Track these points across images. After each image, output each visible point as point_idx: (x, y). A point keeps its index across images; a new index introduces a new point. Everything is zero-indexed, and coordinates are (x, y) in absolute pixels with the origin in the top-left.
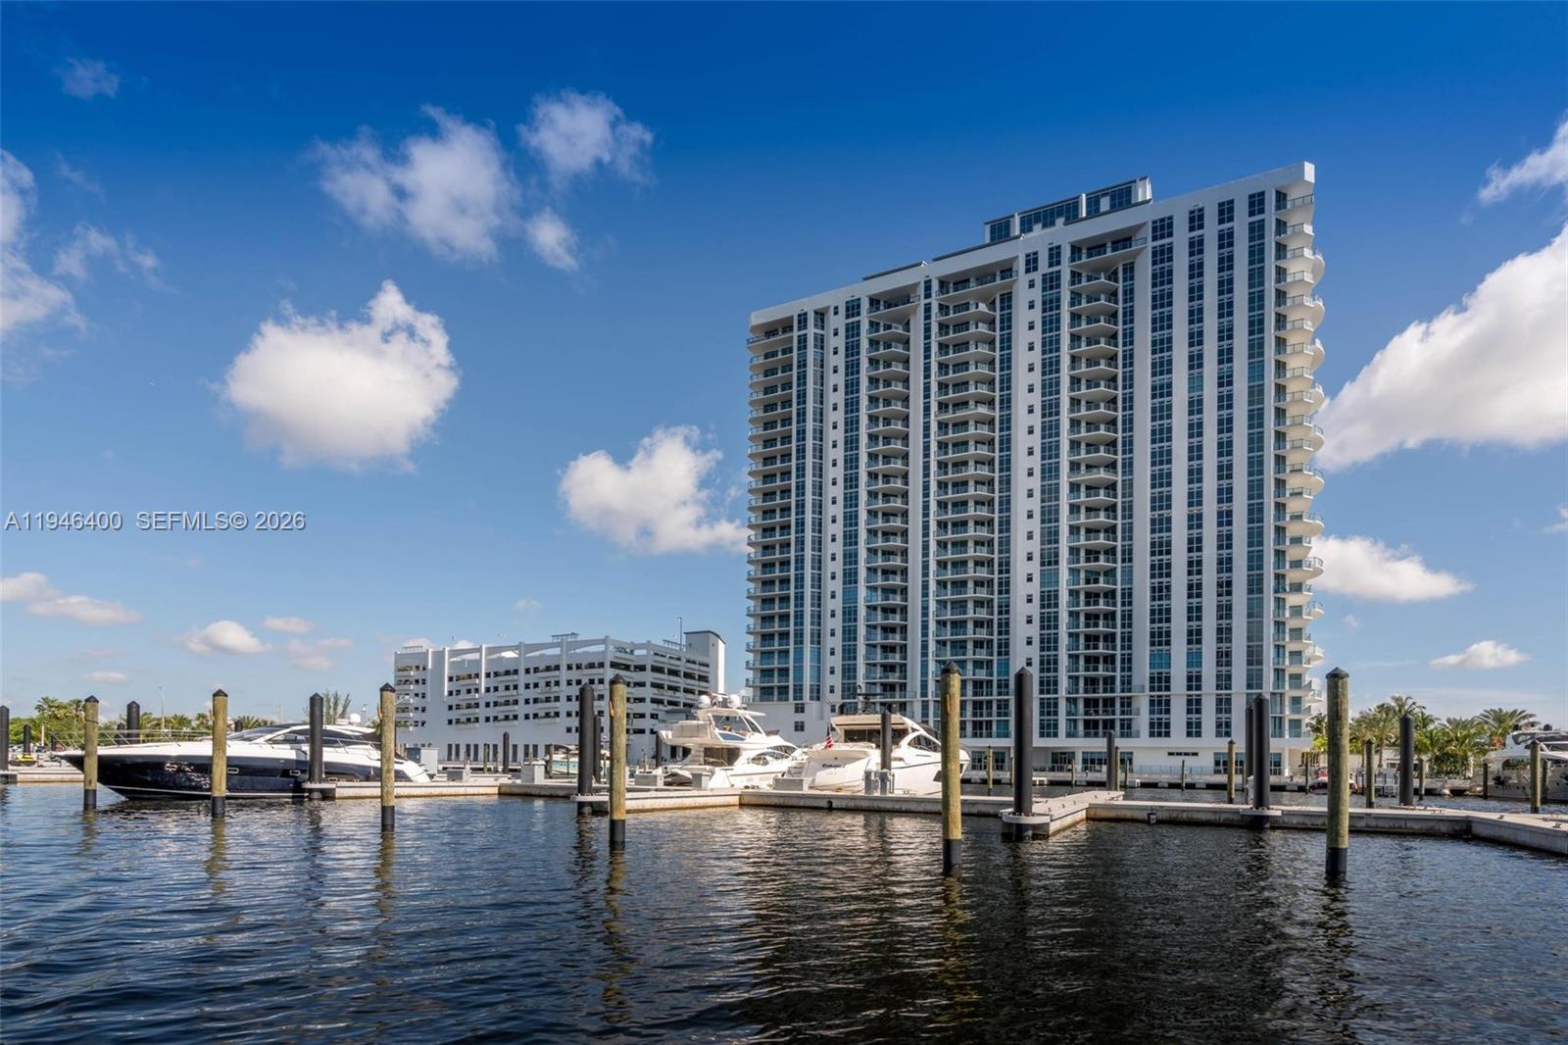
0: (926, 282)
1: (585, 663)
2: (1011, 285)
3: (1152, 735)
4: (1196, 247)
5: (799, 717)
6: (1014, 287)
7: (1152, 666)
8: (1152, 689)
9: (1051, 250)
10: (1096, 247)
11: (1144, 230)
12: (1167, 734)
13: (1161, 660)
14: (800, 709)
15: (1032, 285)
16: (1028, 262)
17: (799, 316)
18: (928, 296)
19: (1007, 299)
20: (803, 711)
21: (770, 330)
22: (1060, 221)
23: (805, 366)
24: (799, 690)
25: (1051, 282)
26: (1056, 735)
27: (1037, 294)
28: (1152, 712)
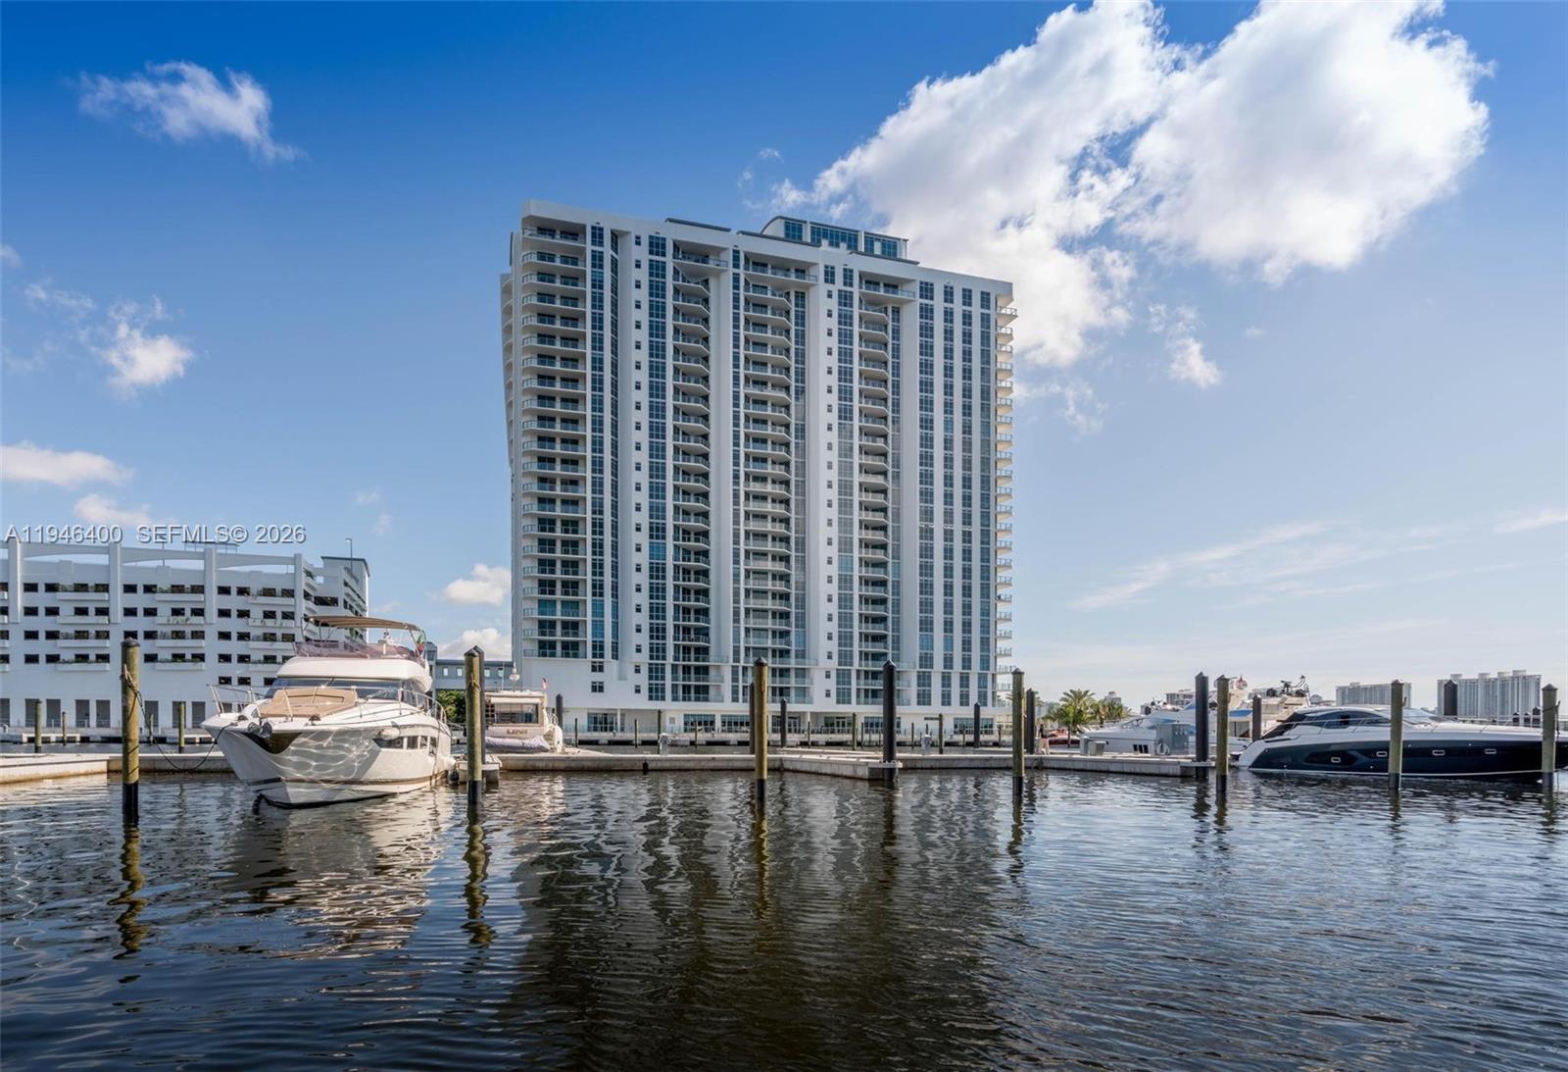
0: (734, 251)
1: (255, 588)
2: (808, 287)
3: (919, 703)
4: (949, 315)
5: (597, 677)
6: (812, 291)
7: (922, 648)
8: (921, 667)
9: (845, 270)
10: (871, 281)
11: (913, 284)
12: (929, 704)
13: (927, 643)
14: (598, 668)
15: (830, 296)
16: (826, 273)
17: (593, 228)
18: (736, 266)
19: (801, 297)
20: (601, 669)
21: (546, 228)
22: (843, 246)
23: (601, 287)
24: (598, 649)
25: (845, 299)
26: (849, 702)
27: (833, 304)
28: (919, 685)
